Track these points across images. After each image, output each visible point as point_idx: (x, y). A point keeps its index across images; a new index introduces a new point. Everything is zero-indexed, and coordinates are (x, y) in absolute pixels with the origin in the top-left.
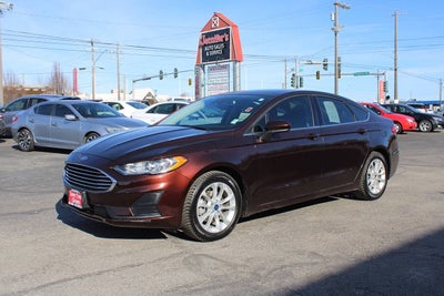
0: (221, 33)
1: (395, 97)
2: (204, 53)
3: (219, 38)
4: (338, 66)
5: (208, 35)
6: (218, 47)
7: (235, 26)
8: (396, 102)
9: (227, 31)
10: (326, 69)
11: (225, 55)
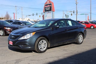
0: (49, 5)
1: (91, 20)
2: (45, 9)
3: (49, 6)
4: (77, 12)
5: (46, 5)
6: (49, 8)
7: (53, 3)
8: (91, 21)
9: (51, 4)
10: (74, 13)
11: (50, 10)
